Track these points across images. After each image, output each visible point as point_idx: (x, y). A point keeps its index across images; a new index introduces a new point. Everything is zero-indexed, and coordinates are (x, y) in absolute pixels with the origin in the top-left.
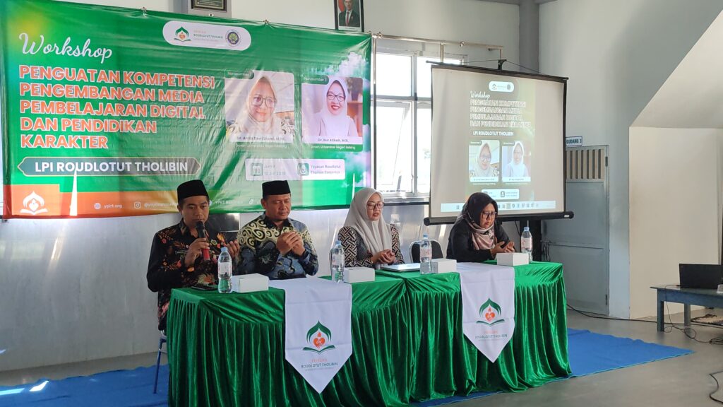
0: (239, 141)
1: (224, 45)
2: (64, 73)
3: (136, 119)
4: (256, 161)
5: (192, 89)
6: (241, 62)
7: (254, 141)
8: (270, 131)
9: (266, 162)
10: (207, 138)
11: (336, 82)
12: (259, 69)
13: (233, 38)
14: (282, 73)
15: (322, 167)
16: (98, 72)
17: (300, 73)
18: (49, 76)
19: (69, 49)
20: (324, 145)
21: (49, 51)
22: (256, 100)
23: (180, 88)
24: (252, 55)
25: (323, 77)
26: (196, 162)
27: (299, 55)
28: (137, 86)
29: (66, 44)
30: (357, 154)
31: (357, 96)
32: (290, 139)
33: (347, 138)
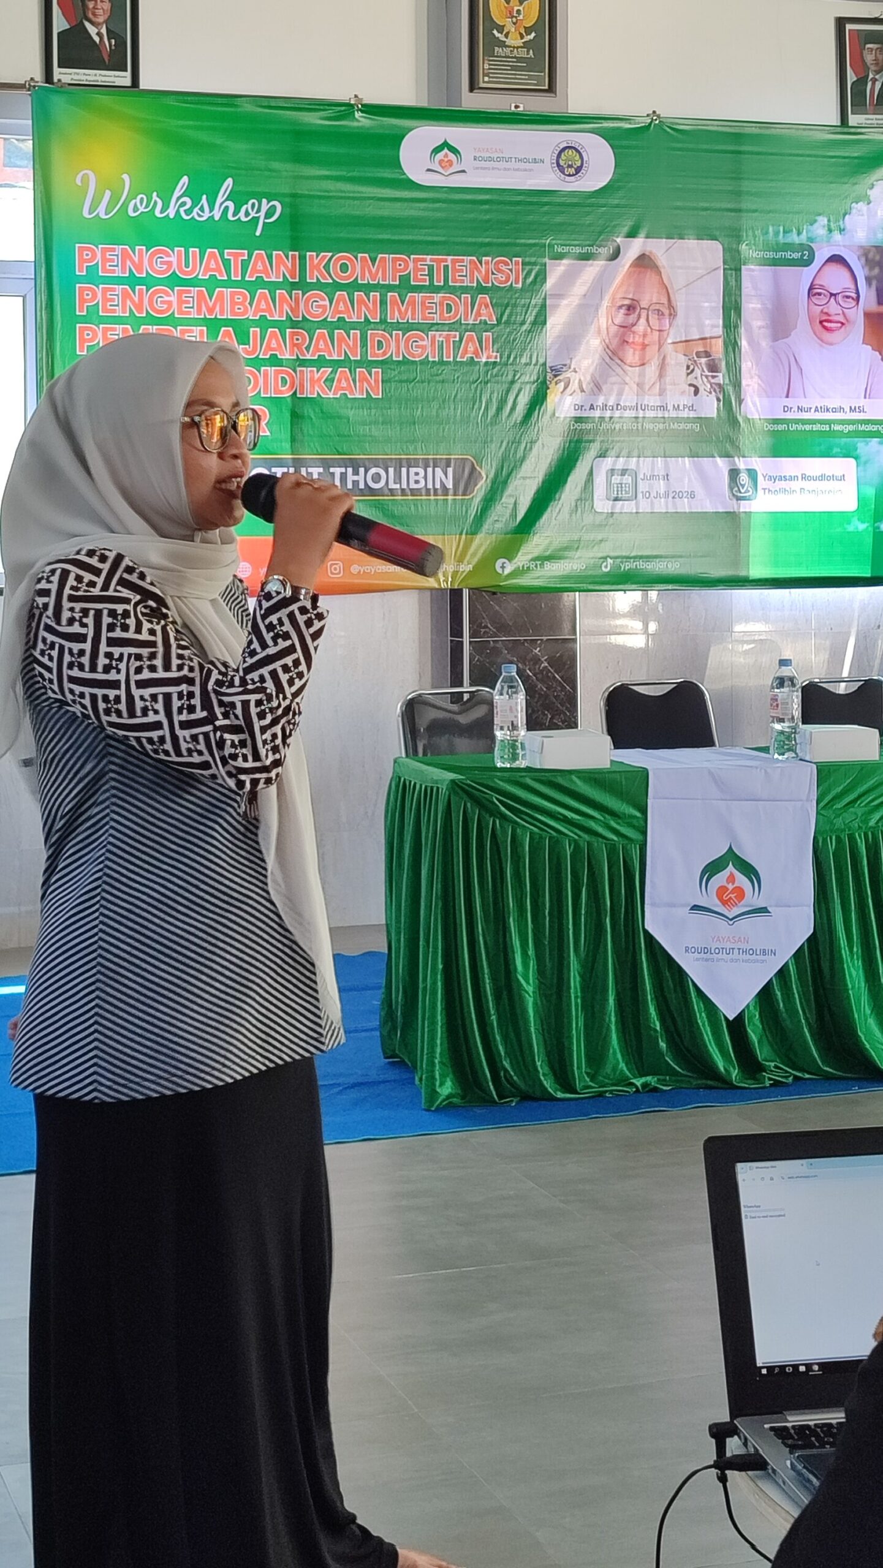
0: (578, 414)
1: (547, 179)
2: (173, 259)
3: (336, 364)
4: (621, 463)
5: (465, 290)
6: (588, 220)
7: (617, 414)
8: (656, 390)
9: (645, 466)
10: (500, 409)
11: (837, 259)
12: (632, 234)
13: (569, 162)
14: (692, 243)
15: (791, 478)
16: (250, 256)
17: (739, 239)
18: (139, 269)
19: (184, 204)
20: (797, 421)
21: (141, 209)
22: (623, 311)
23: (438, 290)
24: (616, 202)
25: (802, 247)
26: (473, 468)
27: (738, 194)
28: (337, 286)
29: (177, 194)
32: (710, 407)
33: (862, 402)
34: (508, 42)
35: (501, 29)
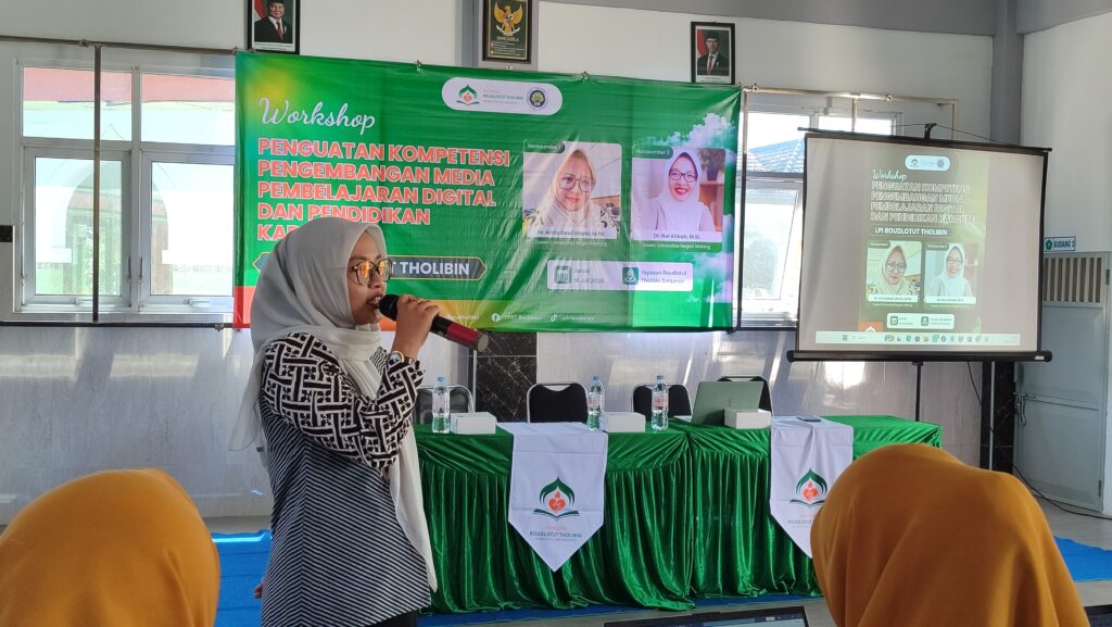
0: (540, 236)
1: (525, 108)
2: (312, 147)
3: (404, 206)
4: (563, 263)
5: (478, 167)
6: (548, 130)
7: (562, 236)
8: (583, 223)
9: (577, 264)
11: (685, 155)
12: (571, 139)
13: (537, 99)
14: (604, 145)
15: (658, 273)
16: (357, 145)
17: (631, 144)
18: (294, 151)
19: (320, 117)
20: (661, 243)
21: (296, 119)
22: (566, 181)
23: (461, 167)
24: (563, 121)
25: (665, 148)
26: (480, 265)
27: (631, 119)
28: (405, 163)
29: (315, 111)
30: (712, 256)
31: (716, 174)
32: (613, 233)
33: (698, 233)
34: (505, 33)
35: (501, 25)
